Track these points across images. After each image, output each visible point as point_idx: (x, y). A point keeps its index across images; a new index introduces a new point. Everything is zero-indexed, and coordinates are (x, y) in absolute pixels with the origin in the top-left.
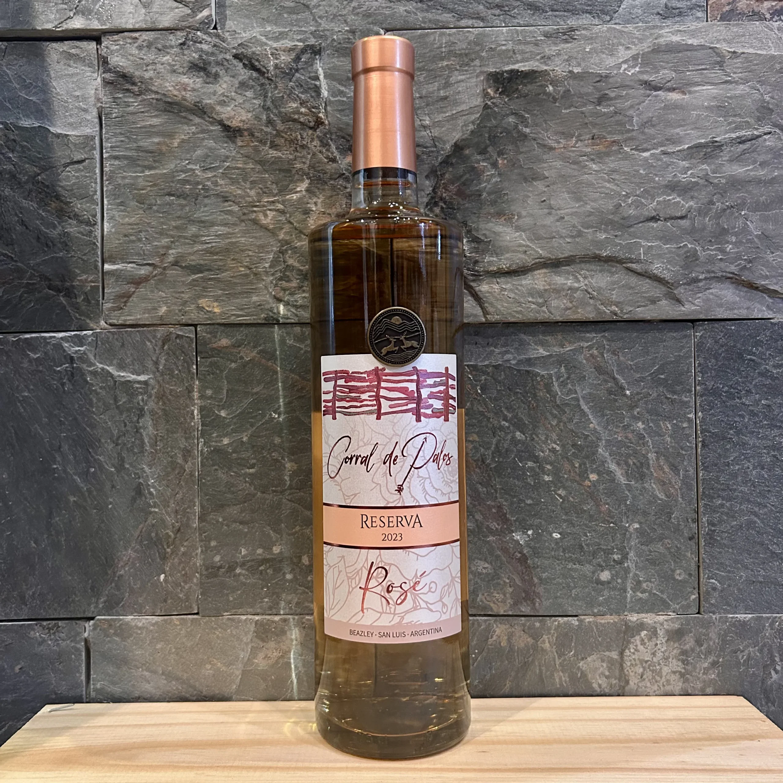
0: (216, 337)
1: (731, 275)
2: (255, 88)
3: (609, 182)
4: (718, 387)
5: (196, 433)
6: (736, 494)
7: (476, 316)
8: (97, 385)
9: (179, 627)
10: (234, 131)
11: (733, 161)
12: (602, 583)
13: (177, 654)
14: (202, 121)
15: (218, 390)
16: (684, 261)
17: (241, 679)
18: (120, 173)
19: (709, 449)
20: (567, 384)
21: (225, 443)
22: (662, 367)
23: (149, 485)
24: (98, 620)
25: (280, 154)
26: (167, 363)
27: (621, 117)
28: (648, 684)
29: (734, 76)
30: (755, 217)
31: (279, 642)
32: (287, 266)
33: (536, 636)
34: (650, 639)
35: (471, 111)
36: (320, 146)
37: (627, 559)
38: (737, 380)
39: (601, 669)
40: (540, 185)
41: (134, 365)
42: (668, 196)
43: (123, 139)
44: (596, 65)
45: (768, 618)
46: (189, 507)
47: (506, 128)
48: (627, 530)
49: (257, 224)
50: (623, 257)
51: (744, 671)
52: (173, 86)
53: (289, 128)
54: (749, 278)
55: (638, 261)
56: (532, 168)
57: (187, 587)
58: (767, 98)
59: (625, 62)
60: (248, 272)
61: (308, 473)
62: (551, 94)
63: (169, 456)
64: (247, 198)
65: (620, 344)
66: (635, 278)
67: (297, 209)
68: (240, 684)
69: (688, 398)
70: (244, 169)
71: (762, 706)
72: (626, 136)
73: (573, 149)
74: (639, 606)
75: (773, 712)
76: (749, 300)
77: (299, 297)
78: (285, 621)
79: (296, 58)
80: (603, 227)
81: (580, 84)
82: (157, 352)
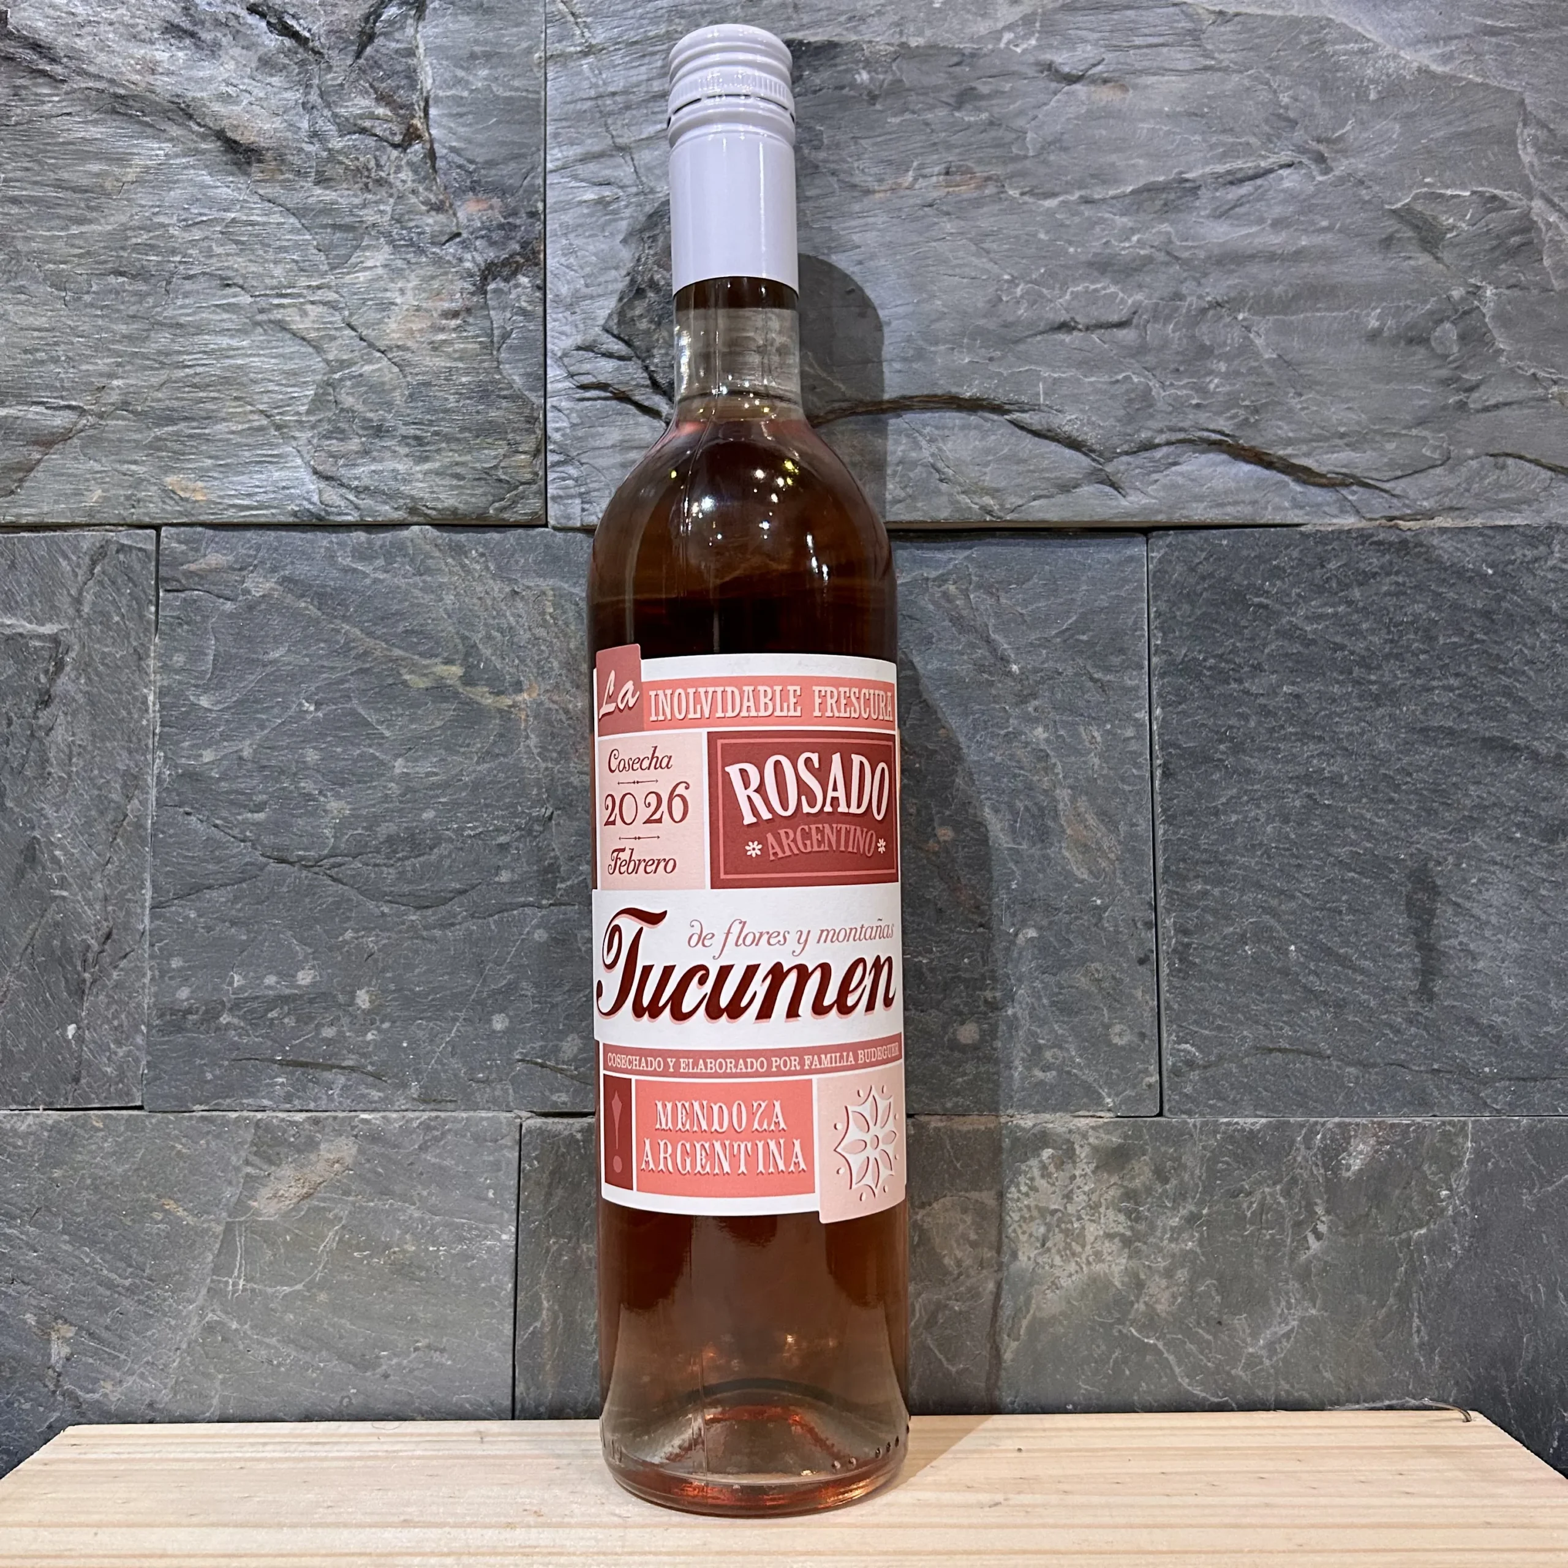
0: (197, 550)
1: (1219, 437)
2: (289, 69)
3: (978, 255)
4: (1194, 659)
5: (150, 742)
9: (101, 1134)
10: (246, 151)
11: (1220, 217)
12: (963, 1049)
13: (96, 1189)
14: (185, 132)
15: (196, 656)
16: (1125, 408)
17: (222, 1241)
18: (21, 231)
19: (1177, 781)
21: (207, 760)
22: (1083, 616)
23: (52, 843)
25: (334, 196)
26: (99, 601)
27: (1001, 132)
28: (1058, 1260)
29: (1221, 57)
30: (1263, 325)
31: (302, 1166)
32: (342, 410)
34: (1060, 1166)
36: (413, 181)
37: (1013, 1000)
38: (1233, 644)
39: (961, 1227)
40: (843, 261)
41: (32, 604)
42: (1093, 282)
43: (28, 165)
44: (953, 33)
45: (1302, 1126)
46: (131, 889)
48: (1013, 943)
49: (285, 329)
50: (1004, 399)
51: (1252, 1235)
52: (129, 65)
53: (354, 146)
54: (1253, 443)
55: (1034, 408)
56: (829, 229)
57: (121, 1052)
58: (1285, 99)
59: (1009, 28)
60: (265, 422)
61: (373, 822)
62: (866, 88)
63: (94, 785)
64: (268, 281)
65: (1001, 574)
66: (1029, 441)
67: (365, 300)
68: (220, 1252)
69: (1136, 680)
70: (264, 224)
71: (1289, 1309)
72: (1011, 168)
73: (908, 192)
74: (1037, 1097)
75: (1311, 1320)
76: (1256, 487)
77: (363, 472)
78: (316, 1122)
79: (370, 14)
80: (965, 340)
81: (920, 69)
82: (80, 579)
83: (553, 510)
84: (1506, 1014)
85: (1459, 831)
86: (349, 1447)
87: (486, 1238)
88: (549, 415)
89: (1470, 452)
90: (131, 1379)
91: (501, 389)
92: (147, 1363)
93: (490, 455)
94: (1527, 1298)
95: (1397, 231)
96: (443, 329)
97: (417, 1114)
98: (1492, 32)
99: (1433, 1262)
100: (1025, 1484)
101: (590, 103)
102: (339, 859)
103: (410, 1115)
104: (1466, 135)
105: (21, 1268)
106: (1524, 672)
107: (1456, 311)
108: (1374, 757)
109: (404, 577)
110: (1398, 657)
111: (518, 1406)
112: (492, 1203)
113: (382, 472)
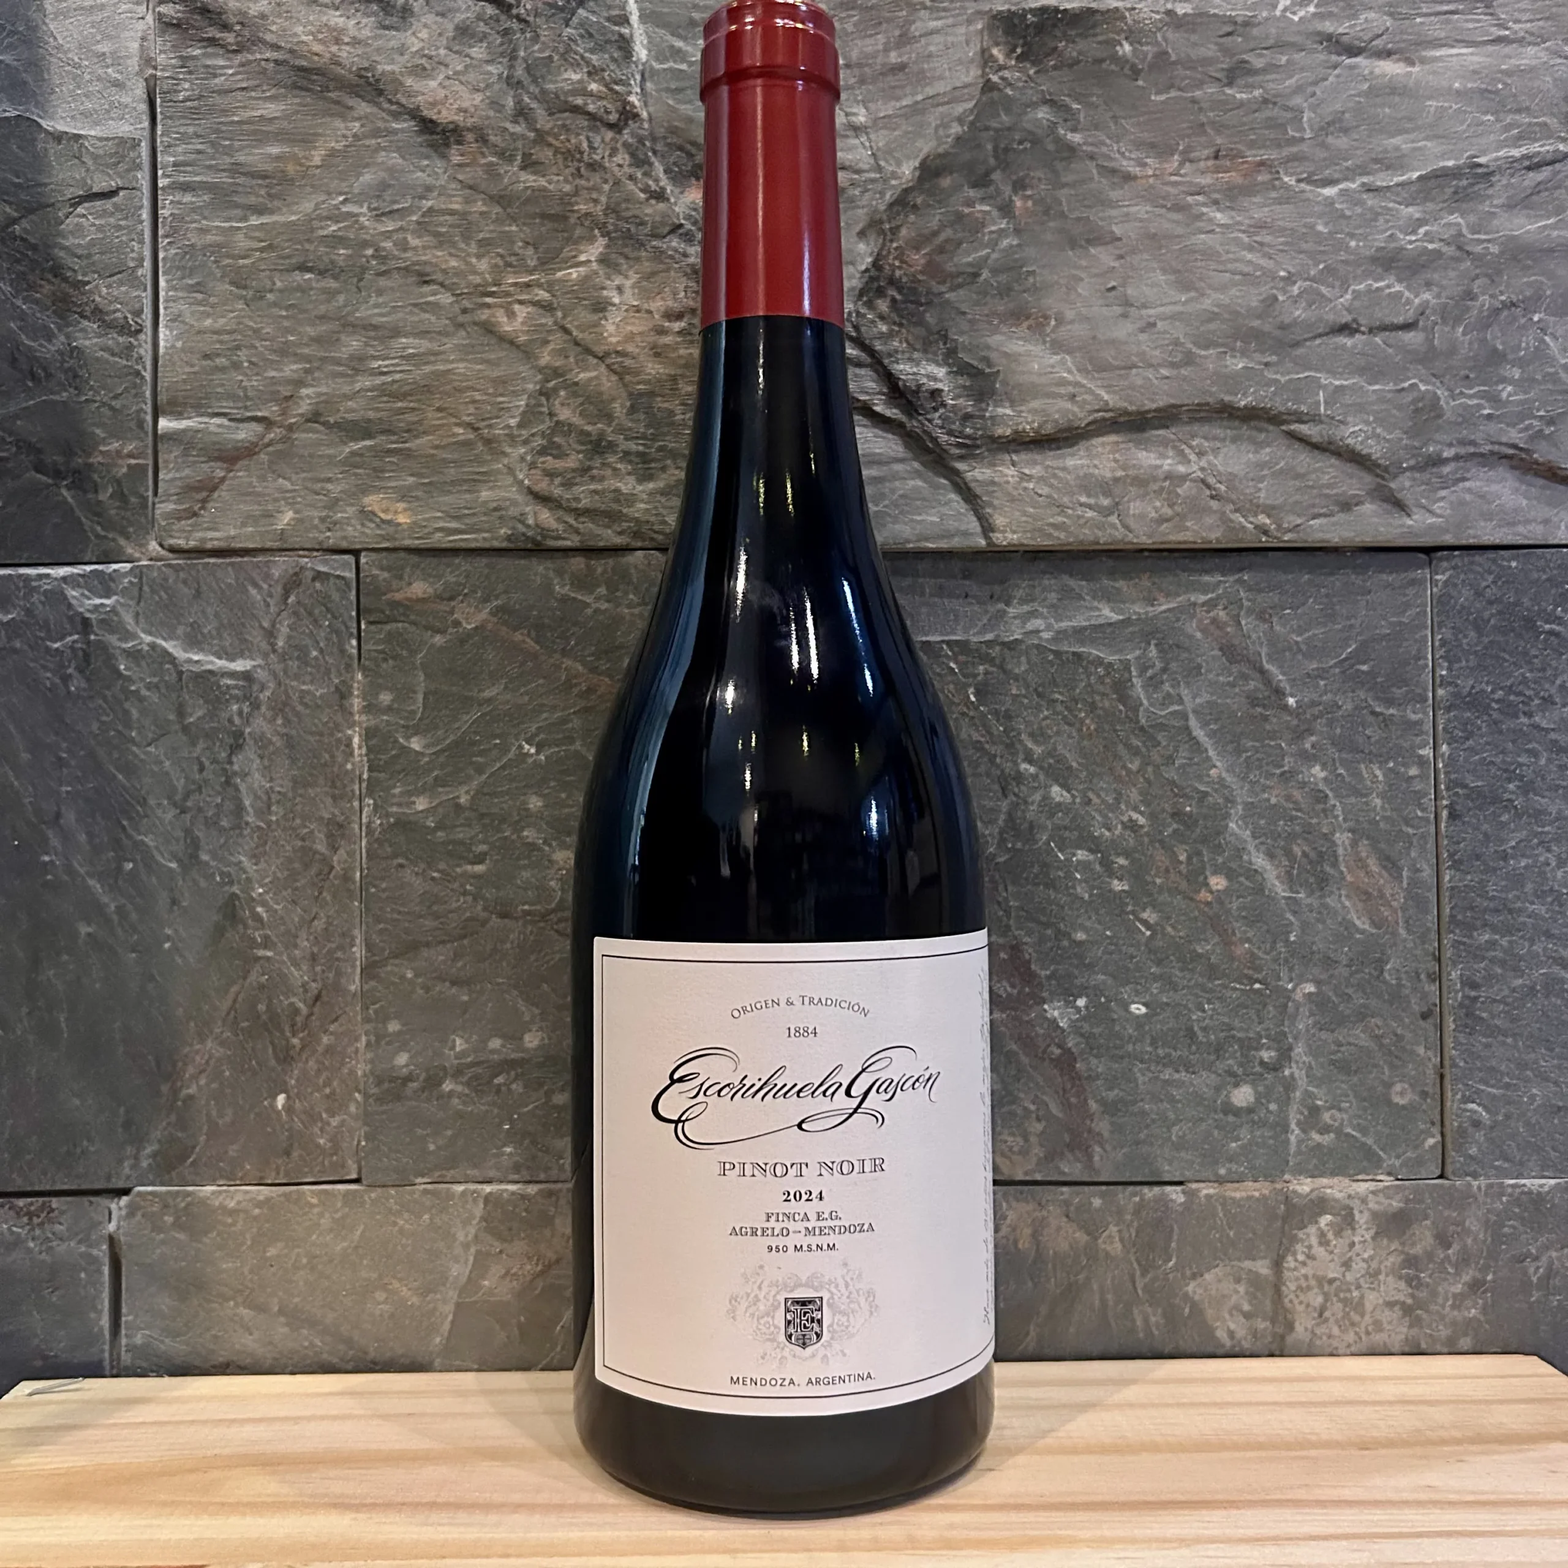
0: (401, 578)
1: (1511, 451)
2: (491, 39)
3: (1251, 249)
4: (1483, 691)
5: (357, 787)
7: (966, 534)
8: (139, 678)
9: (316, 1210)
10: (444, 131)
11: (1514, 206)
12: (1237, 1112)
13: (313, 1269)
14: (375, 110)
15: (404, 693)
16: (1412, 419)
17: (453, 1322)
18: (195, 221)
19: (1464, 823)
20: (1162, 683)
21: (420, 808)
22: (1363, 646)
23: (253, 900)
24: (140, 1194)
25: (542, 182)
26: (294, 634)
27: (1276, 112)
28: (1336, 1331)
29: (1516, 27)
30: (1561, 326)
31: (536, 1242)
32: (558, 422)
33: (1093, 1229)
34: (1338, 1233)
35: (957, 93)
36: (630, 165)
37: (1290, 1060)
38: (1523, 675)
39: (1234, 1298)
40: (1104, 256)
41: (221, 638)
42: (1376, 280)
43: (200, 147)
46: (341, 947)
47: (1030, 133)
48: (1289, 998)
49: (491, 332)
50: (1283, 409)
51: (1538, 1301)
52: (312, 34)
53: (564, 126)
54: (1550, 457)
56: (1088, 218)
57: (335, 1122)
60: (471, 436)
62: (1128, 60)
63: (297, 835)
64: (470, 278)
65: (1273, 597)
66: (1307, 455)
67: (580, 299)
68: (450, 1334)
69: (1420, 714)
70: (465, 213)
72: (1286, 152)
73: (1174, 178)
74: (1315, 1161)
76: (1548, 504)
80: (1238, 344)
81: (1188, 40)
82: (272, 609)
96: (666, 332)
109: (629, 606)
113: (604, 491)
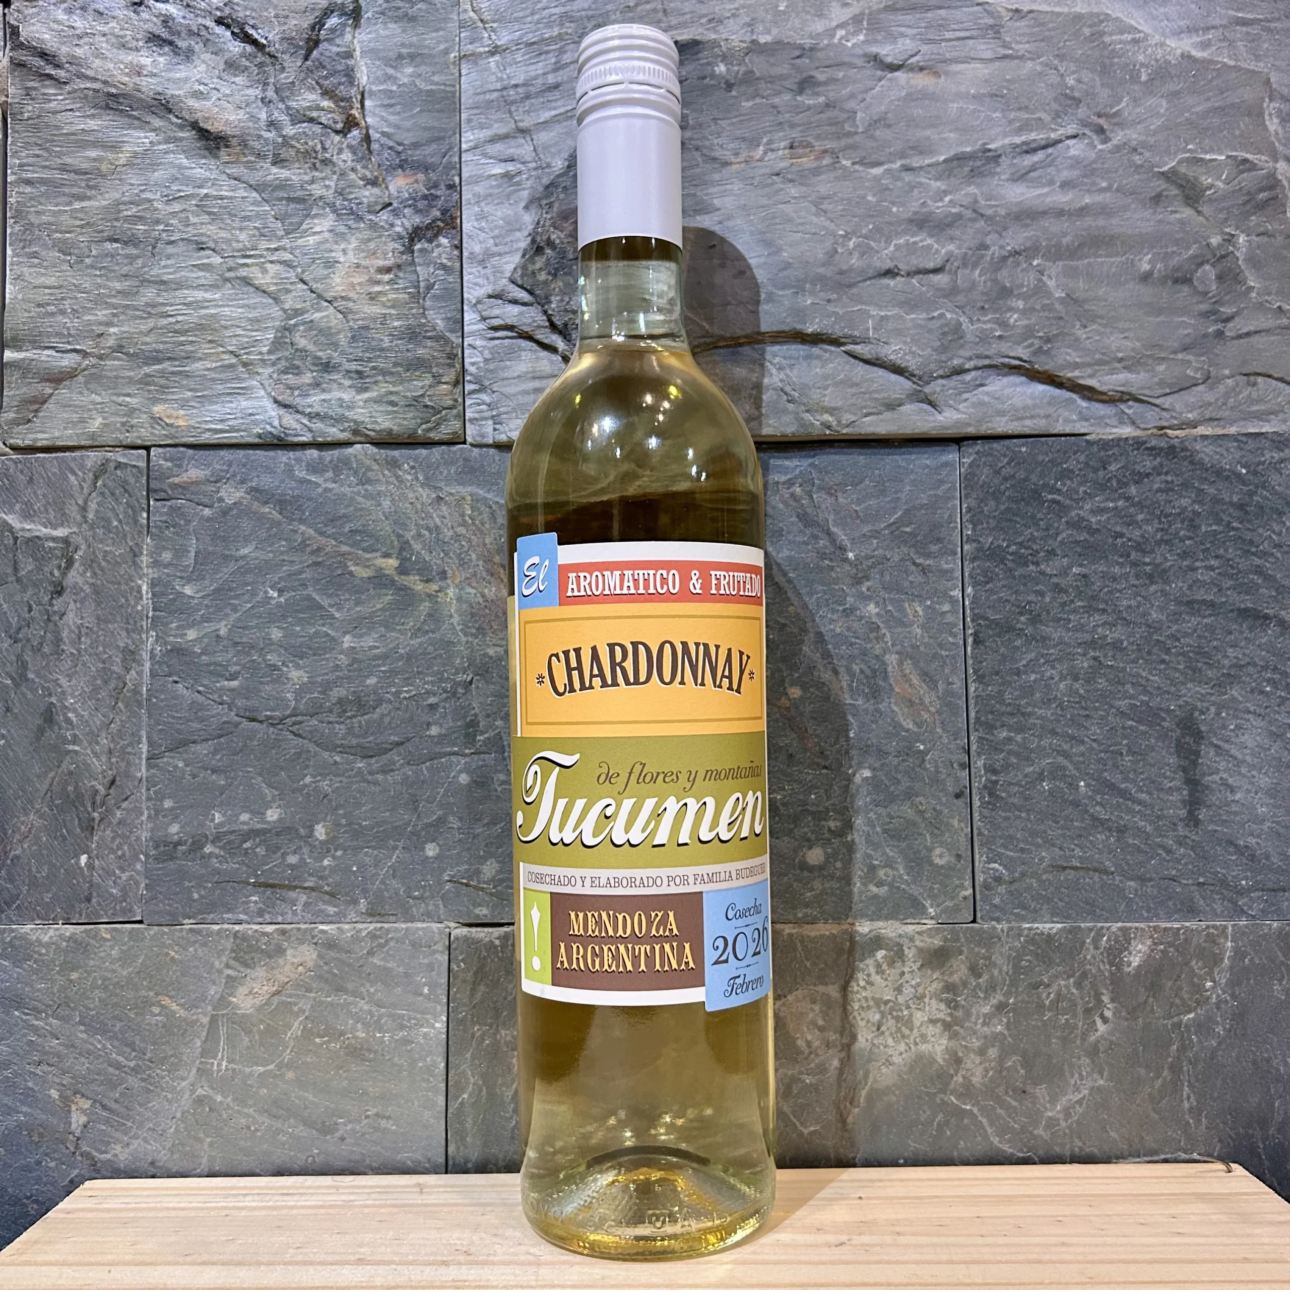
0: (180, 466)
1: (1017, 362)
2: (250, 70)
3: (817, 215)
4: (999, 546)
5: (144, 623)
6: (1031, 721)
9: (108, 944)
10: (216, 138)
11: (1017, 180)
12: (811, 869)
13: (106, 988)
14: (166, 123)
16: (940, 340)
17: (209, 1030)
18: (34, 206)
19: (986, 647)
21: (190, 638)
22: (907, 514)
23: (66, 707)
25: (288, 174)
26: (101, 509)
27: (835, 113)
28: (890, 1042)
29: (1018, 47)
30: (1054, 269)
31: (273, 968)
32: (297, 350)
34: (891, 964)
36: (352, 161)
37: (851, 828)
38: (1031, 533)
39: (811, 1015)
40: (706, 221)
41: (47, 512)
42: (912, 236)
43: (38, 152)
44: (795, 31)
45: (1091, 930)
46: (131, 744)
48: (851, 781)
49: (250, 284)
50: (841, 334)
51: (1050, 1019)
52: (120, 69)
53: (304, 132)
54: (1047, 367)
55: (865, 341)
56: (695, 195)
57: (124, 876)
58: (1070, 81)
59: (840, 26)
60: (234, 360)
61: (327, 687)
62: (724, 77)
63: (100, 659)
64: (234, 244)
65: (838, 477)
66: (861, 368)
67: (314, 260)
68: (207, 1039)
69: (952, 564)
70: (231, 198)
71: (1081, 1080)
72: (844, 142)
73: (759, 164)
74: (873, 908)
75: (1100, 1089)
76: (1049, 403)
77: (315, 401)
78: (283, 932)
79: (316, 24)
80: (808, 286)
81: (767, 62)
82: (85, 491)
83: (471, 430)
84: (1259, 836)
85: (1220, 686)
86: (314, 1198)
87: (422, 1026)
88: (466, 352)
89: (1227, 372)
90: (135, 1143)
91: (426, 331)
92: (150, 1129)
93: (419, 384)
94: (1278, 1070)
95: (1164, 190)
96: (378, 283)
97: (365, 925)
98: (1244, 22)
99: (1200, 1041)
100: (863, 1227)
101: (495, 95)
102: (299, 718)
103: (360, 926)
104: (1222, 109)
105: (46, 1053)
106: (1272, 554)
107: (1215, 256)
108: (1149, 626)
109: (349, 486)
110: (1167, 542)
111: (450, 1163)
112: (428, 997)
113: (330, 400)
